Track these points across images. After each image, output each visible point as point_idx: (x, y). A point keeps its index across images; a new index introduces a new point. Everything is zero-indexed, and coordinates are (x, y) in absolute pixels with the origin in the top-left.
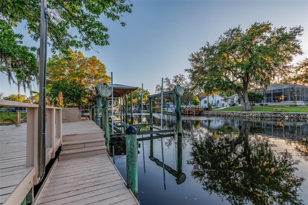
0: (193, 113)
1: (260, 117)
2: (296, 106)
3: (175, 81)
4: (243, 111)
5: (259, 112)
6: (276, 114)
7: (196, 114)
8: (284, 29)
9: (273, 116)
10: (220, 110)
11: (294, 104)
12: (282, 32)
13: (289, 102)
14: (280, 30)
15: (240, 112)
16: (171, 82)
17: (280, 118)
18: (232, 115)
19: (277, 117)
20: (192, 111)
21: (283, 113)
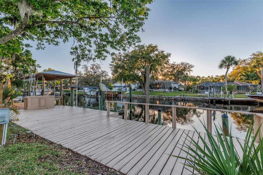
0: (111, 95)
1: (153, 99)
2: (165, 92)
3: (92, 68)
4: (144, 95)
5: (152, 96)
6: (160, 97)
7: (114, 96)
8: (164, 52)
9: (159, 98)
10: (127, 93)
11: (164, 91)
12: (163, 53)
13: (162, 89)
14: (162, 52)
15: (142, 96)
16: (89, 69)
17: (162, 99)
18: (138, 97)
19: (160, 99)
20: (110, 94)
21: (163, 96)
